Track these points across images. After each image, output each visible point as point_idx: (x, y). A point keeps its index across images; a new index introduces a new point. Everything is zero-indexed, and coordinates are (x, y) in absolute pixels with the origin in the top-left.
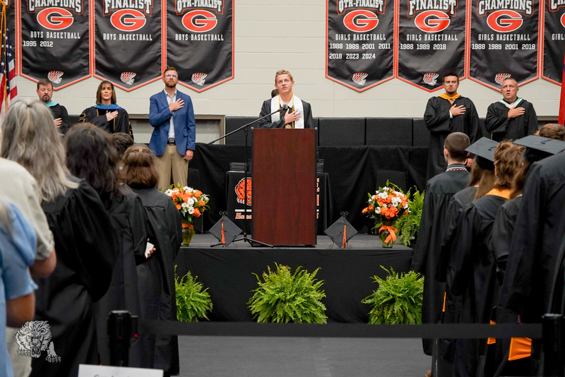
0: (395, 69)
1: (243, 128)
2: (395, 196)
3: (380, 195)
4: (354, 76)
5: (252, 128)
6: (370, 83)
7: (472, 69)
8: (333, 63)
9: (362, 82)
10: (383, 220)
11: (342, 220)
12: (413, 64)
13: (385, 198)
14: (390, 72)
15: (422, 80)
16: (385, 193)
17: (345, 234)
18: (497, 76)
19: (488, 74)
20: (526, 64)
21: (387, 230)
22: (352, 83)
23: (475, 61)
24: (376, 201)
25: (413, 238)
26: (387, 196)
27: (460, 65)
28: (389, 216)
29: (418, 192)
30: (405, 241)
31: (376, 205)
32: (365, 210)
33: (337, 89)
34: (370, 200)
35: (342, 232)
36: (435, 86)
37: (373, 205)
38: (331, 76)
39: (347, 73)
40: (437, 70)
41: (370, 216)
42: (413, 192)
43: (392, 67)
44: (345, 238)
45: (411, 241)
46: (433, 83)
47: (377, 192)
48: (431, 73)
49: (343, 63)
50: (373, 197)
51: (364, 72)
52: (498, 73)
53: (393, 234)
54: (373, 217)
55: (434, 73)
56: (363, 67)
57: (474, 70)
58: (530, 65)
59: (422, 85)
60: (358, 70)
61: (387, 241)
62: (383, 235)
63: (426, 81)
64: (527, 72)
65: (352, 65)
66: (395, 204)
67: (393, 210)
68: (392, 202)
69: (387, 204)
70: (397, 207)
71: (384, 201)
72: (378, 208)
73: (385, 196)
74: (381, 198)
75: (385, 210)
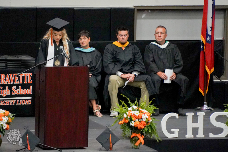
3: (133, 112)
13: (137, 115)
17: (110, 141)
21: (137, 137)
24: (130, 116)
26: (139, 114)
28: (140, 128)
31: (131, 120)
35: (108, 139)
37: (128, 120)
44: (111, 144)
53: (141, 139)
61: (136, 144)
62: (134, 139)
66: (144, 119)
67: (143, 123)
68: (142, 118)
69: (139, 119)
70: (145, 121)
71: (136, 117)
72: (132, 122)
73: (137, 113)
74: (134, 114)
75: (137, 124)
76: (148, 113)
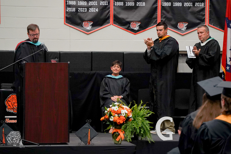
0: (111, 19)
1: (17, 62)
2: (123, 108)
3: (113, 108)
4: (84, 23)
5: (24, 62)
6: (94, 28)
7: (162, 19)
8: (69, 14)
9: (89, 28)
10: (115, 125)
11: (87, 125)
12: (123, 15)
13: (116, 110)
14: (108, 21)
15: (129, 27)
16: (117, 107)
17: (89, 135)
18: (179, 24)
19: (173, 22)
20: (198, 16)
21: (118, 132)
22: (82, 28)
23: (164, 14)
24: (110, 112)
25: (133, 136)
26: (118, 109)
27: (154, 16)
28: (119, 123)
29: (136, 105)
30: (128, 138)
31: (110, 115)
32: (102, 118)
33: (72, 32)
34: (106, 112)
35: (87, 134)
36: (138, 31)
37: (108, 115)
38: (68, 23)
39: (79, 21)
40: (139, 19)
41: (106, 123)
42: (133, 105)
43: (109, 18)
44: (89, 138)
45: (132, 138)
46: (137, 28)
47: (111, 106)
48: (135, 21)
49: (76, 14)
50: (108, 109)
51: (90, 20)
52: (179, 22)
53: (122, 134)
54: (108, 123)
55: (137, 21)
56: (90, 17)
57: (164, 20)
58: (201, 16)
59: (129, 29)
60: (86, 19)
61: (117, 140)
62: (115, 135)
63: (132, 27)
64: (198, 21)
65: (82, 16)
66: (123, 114)
67: (122, 118)
68: (121, 113)
69: (118, 114)
70: (124, 116)
71: (116, 113)
72: (112, 117)
73: (117, 109)
74: (114, 110)
75: (116, 118)
76: (129, 109)
